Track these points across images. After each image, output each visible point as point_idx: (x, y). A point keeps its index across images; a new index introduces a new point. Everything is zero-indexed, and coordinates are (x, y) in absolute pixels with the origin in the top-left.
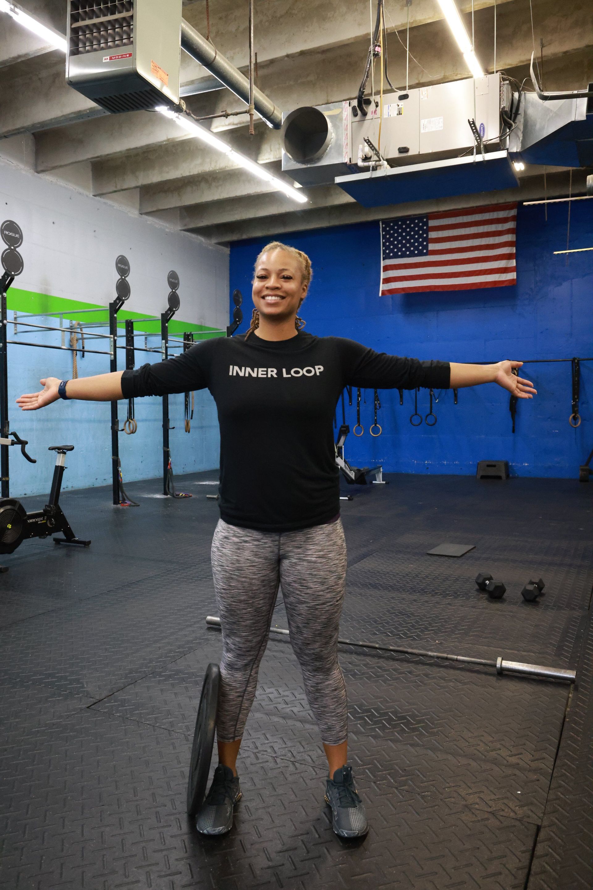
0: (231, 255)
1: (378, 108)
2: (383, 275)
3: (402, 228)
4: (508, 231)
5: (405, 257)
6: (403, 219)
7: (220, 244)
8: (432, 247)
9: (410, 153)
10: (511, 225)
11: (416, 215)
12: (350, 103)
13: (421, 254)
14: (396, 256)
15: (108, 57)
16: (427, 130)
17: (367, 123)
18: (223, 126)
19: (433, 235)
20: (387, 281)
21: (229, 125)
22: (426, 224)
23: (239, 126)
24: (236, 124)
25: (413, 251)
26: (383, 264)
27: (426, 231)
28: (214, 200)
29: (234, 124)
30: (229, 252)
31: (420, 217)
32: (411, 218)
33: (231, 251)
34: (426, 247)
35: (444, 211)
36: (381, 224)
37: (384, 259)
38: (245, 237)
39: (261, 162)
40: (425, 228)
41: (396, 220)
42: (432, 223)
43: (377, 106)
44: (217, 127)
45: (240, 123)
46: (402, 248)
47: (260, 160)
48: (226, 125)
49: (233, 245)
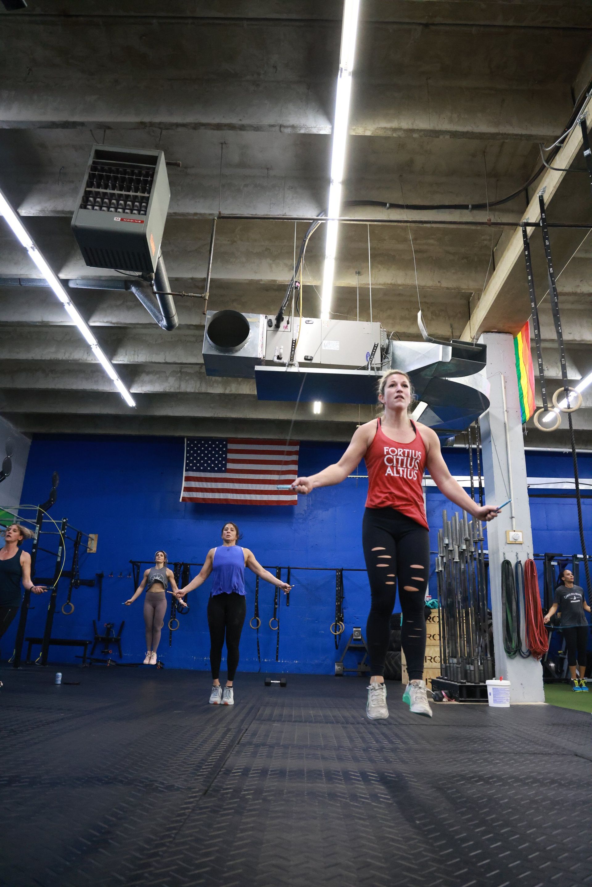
0: (32, 448)
1: (289, 325)
2: (184, 484)
3: (204, 447)
4: (293, 462)
5: (205, 472)
6: (207, 439)
7: (25, 434)
8: (230, 466)
9: (313, 361)
10: (295, 458)
11: (217, 438)
12: (266, 317)
13: (220, 471)
14: (198, 470)
15: (120, 219)
16: (327, 348)
17: (279, 333)
18: (101, 322)
19: (230, 456)
20: (187, 489)
21: (107, 322)
22: (225, 446)
23: (116, 325)
24: (114, 323)
25: (214, 468)
26: (184, 474)
27: (226, 453)
28: (48, 389)
29: (111, 323)
30: (30, 444)
31: (221, 440)
32: (214, 440)
33: (32, 442)
34: (225, 465)
35: (240, 438)
36: (186, 440)
37: (186, 470)
38: (53, 431)
39: (115, 362)
40: (224, 449)
41: (200, 439)
42: (230, 446)
43: (288, 323)
44: (94, 322)
45: (117, 323)
46: (204, 463)
47: (114, 360)
48: (103, 322)
49: (35, 437)
